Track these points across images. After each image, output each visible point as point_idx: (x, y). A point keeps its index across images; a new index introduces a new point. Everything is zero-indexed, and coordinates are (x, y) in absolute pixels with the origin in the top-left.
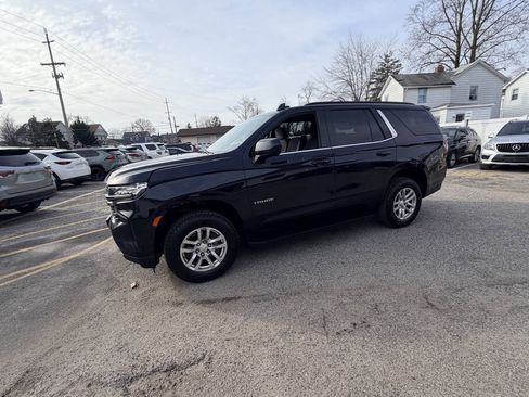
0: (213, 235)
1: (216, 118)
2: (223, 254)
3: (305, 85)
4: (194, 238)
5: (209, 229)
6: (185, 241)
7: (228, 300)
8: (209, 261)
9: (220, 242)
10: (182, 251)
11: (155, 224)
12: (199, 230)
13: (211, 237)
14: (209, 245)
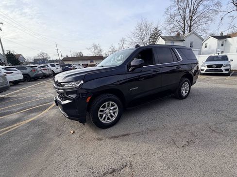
0: (113, 105)
1: (81, 53)
2: (116, 114)
3: (121, 39)
4: (104, 107)
5: (111, 102)
6: (101, 109)
7: (124, 135)
8: (110, 117)
9: (115, 109)
10: (99, 113)
11: (88, 101)
12: (106, 103)
13: (112, 106)
14: (110, 110)
